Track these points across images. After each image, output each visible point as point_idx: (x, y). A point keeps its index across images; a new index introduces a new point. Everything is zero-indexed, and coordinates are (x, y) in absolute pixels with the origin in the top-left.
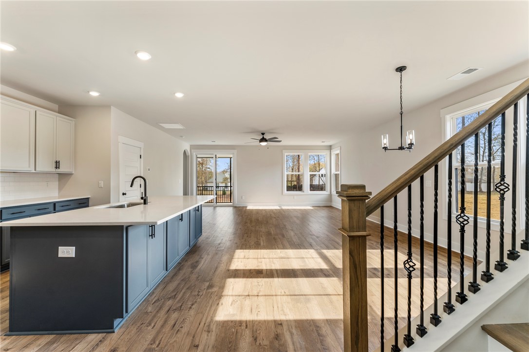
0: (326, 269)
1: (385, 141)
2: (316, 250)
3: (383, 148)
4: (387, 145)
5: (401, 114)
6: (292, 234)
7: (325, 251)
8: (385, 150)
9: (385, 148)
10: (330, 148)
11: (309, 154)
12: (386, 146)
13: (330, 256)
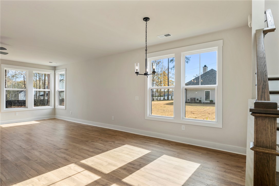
0: (99, 179)
1: (137, 68)
2: (76, 163)
3: (136, 73)
4: (139, 71)
5: (146, 51)
6: (37, 153)
7: (83, 162)
8: (137, 74)
9: (137, 73)
10: (55, 68)
11: (34, 72)
12: (137, 71)
13: (92, 165)
